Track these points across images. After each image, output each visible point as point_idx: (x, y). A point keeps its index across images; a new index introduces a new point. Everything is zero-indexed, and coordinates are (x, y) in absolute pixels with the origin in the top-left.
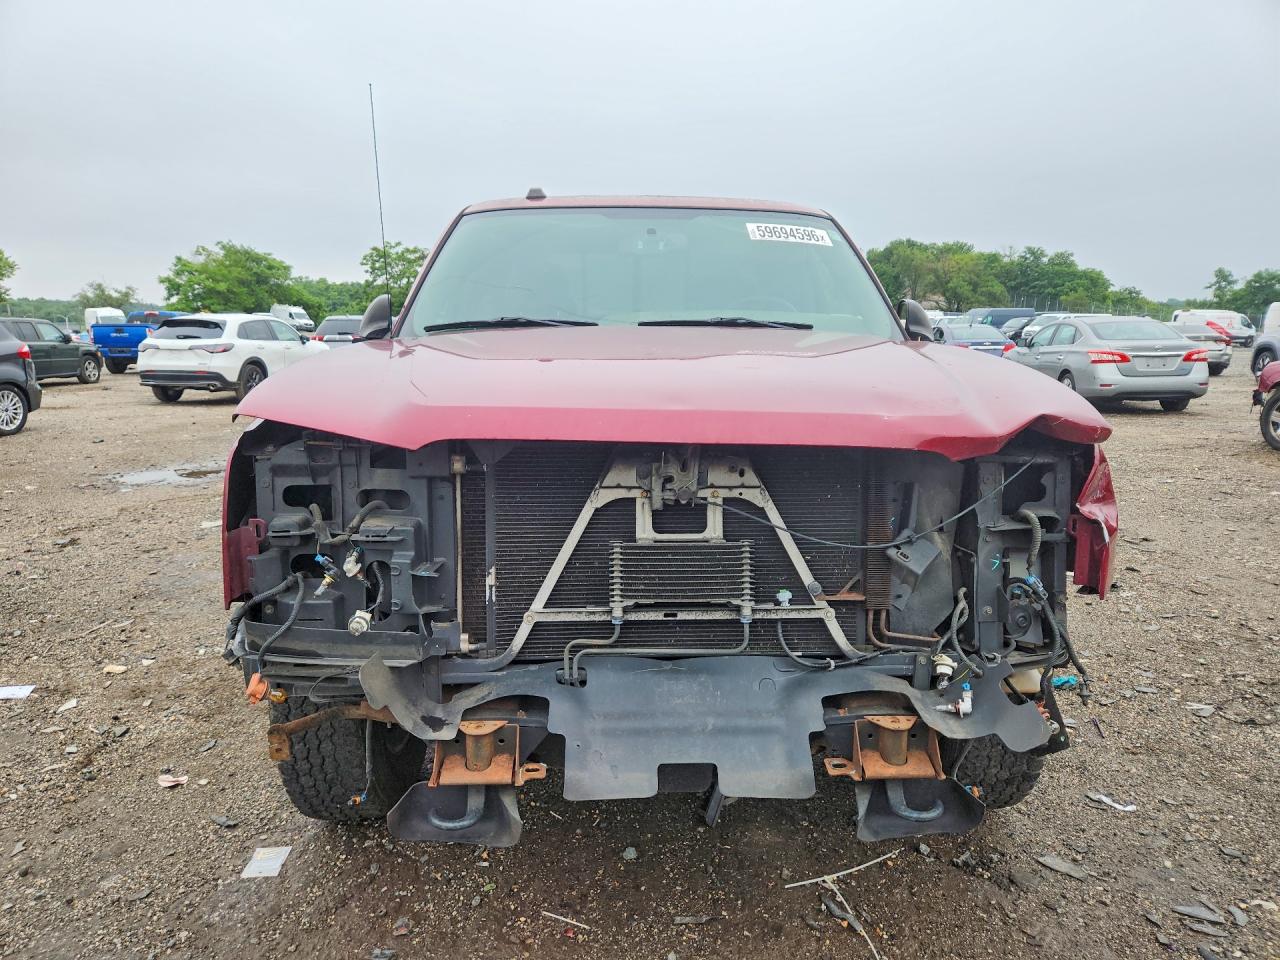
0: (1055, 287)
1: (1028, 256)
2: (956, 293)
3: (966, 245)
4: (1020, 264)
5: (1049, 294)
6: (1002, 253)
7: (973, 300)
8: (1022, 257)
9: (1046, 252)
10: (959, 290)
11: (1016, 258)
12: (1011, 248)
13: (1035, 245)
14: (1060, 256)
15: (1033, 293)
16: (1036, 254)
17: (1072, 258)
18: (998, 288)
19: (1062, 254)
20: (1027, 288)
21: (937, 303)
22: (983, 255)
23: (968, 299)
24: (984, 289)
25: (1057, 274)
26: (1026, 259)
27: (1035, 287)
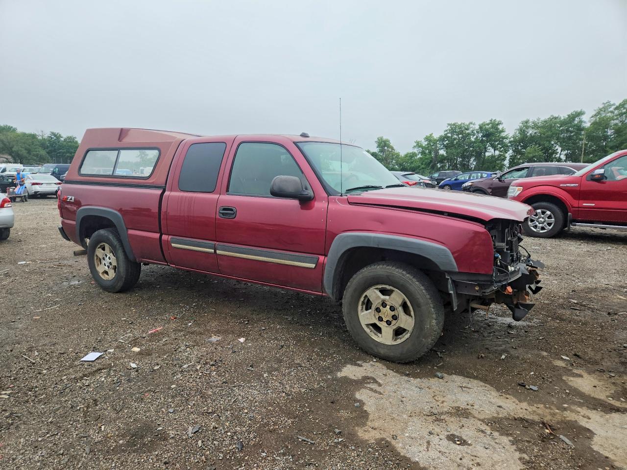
0: (71, 153)
1: (53, 137)
2: (19, 154)
3: (12, 127)
4: (49, 141)
5: (68, 156)
6: (37, 134)
7: (29, 158)
8: (49, 137)
9: (62, 135)
10: (19, 152)
11: (46, 137)
12: (42, 132)
13: (56, 131)
14: (69, 138)
15: (60, 155)
16: (58, 136)
17: (76, 140)
18: (43, 152)
19: (70, 137)
20: (55, 153)
21: (7, 159)
22: (26, 134)
23: (27, 158)
24: (34, 153)
25: (70, 146)
26: (52, 138)
27: (60, 153)
